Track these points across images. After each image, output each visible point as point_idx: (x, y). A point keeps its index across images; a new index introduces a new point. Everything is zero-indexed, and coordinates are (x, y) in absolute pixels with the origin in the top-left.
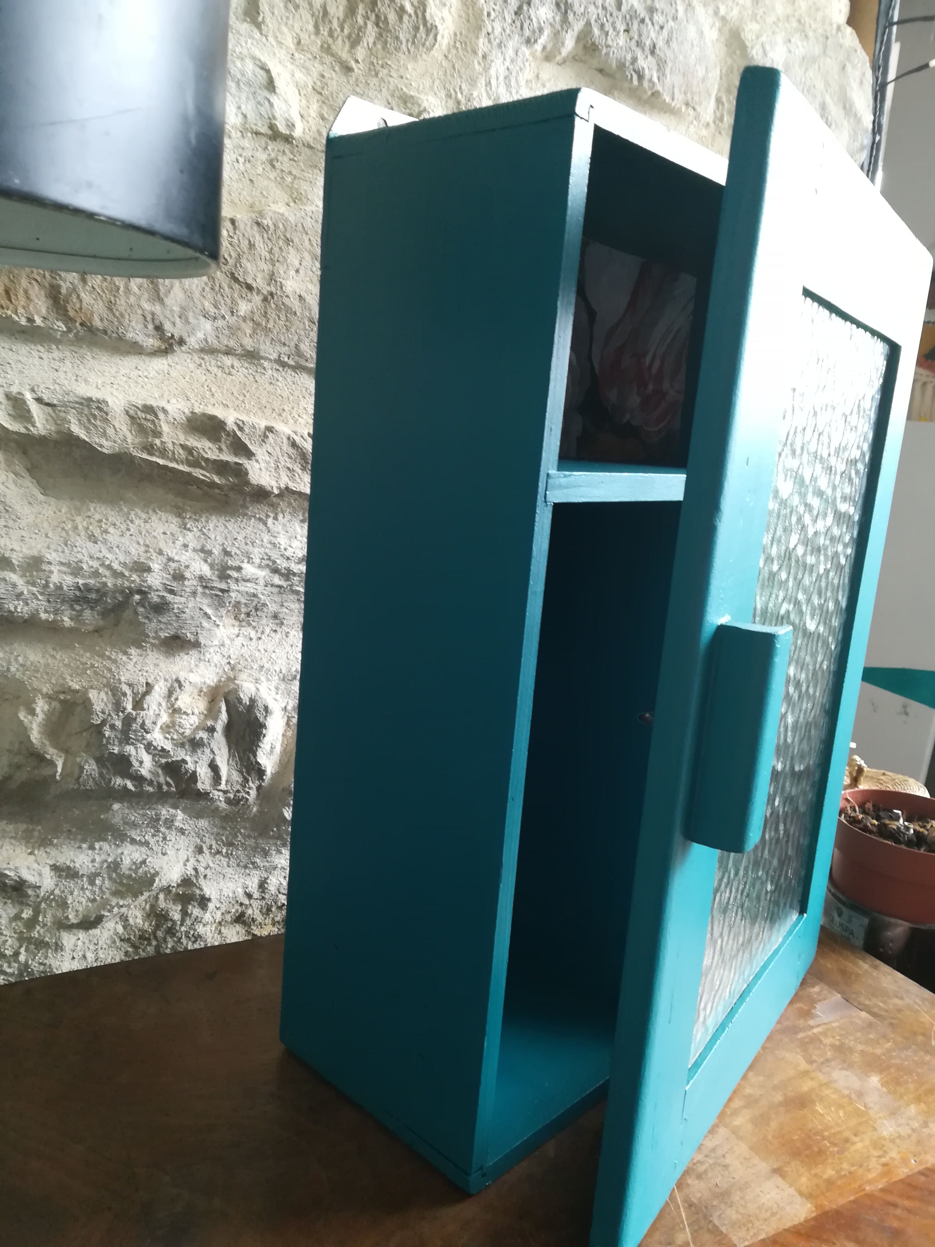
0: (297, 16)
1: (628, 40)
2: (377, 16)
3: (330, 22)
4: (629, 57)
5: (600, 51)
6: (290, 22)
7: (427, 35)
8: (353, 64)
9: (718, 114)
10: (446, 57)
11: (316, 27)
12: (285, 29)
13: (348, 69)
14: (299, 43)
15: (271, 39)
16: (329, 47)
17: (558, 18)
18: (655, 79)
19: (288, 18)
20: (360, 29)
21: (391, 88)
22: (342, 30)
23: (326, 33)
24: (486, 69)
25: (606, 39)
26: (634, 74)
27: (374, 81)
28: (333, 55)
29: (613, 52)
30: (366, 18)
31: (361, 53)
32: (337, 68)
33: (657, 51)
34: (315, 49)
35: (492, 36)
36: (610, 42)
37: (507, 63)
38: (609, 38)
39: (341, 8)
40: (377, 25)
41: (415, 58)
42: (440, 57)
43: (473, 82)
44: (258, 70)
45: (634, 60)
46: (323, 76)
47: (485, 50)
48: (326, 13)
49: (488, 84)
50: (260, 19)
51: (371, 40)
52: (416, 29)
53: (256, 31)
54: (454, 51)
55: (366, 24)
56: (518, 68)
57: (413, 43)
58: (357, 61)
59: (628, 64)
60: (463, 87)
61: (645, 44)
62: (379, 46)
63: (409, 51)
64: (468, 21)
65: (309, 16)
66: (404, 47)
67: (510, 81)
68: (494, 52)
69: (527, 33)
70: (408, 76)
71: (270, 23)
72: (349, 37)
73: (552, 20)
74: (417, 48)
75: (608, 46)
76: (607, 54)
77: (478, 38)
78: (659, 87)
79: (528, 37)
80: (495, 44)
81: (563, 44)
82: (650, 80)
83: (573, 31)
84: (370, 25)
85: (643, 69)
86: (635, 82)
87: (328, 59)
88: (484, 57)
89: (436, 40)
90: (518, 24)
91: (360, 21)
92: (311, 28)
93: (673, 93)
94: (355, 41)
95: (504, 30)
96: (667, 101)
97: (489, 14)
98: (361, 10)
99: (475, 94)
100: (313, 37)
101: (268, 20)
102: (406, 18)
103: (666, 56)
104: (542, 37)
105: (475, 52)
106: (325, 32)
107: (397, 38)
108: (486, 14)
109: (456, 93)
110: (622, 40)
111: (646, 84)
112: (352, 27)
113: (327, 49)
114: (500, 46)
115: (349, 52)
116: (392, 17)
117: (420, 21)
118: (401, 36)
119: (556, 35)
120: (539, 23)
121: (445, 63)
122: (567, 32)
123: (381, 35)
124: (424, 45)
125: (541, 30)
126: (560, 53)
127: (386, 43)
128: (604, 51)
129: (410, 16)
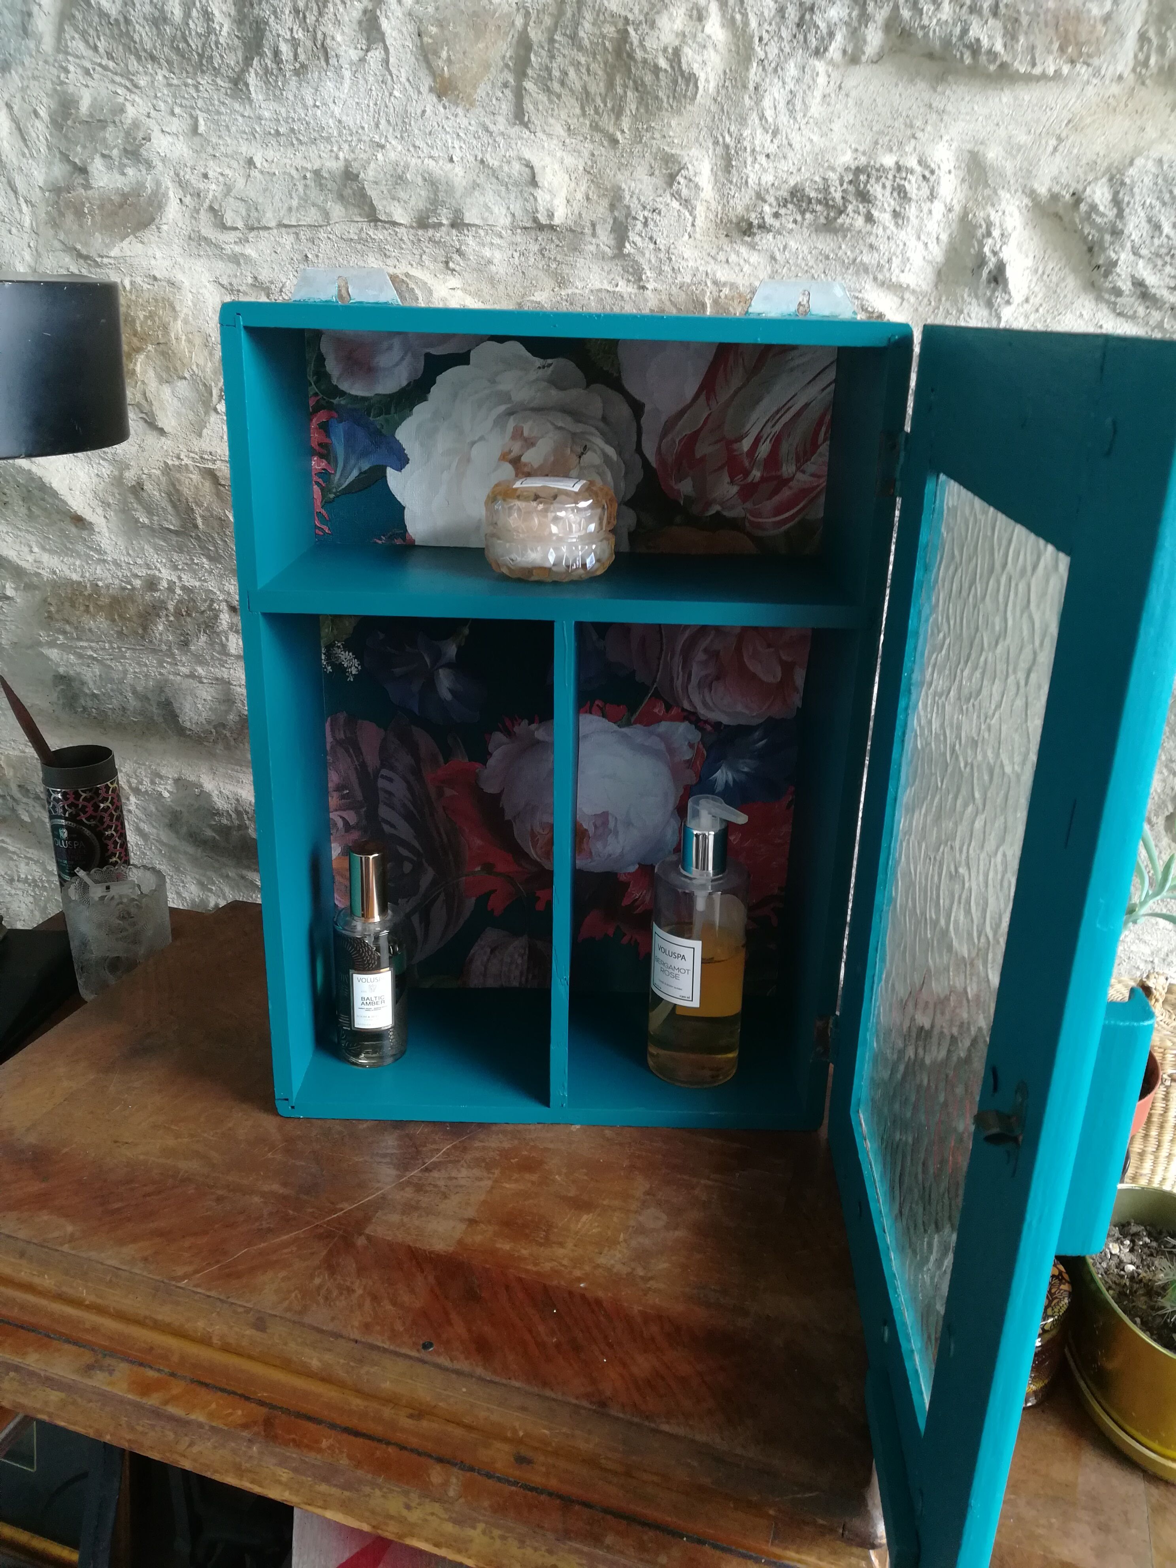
0: (562, 104)
1: (958, 10)
2: (635, 82)
3: (594, 101)
4: (958, 30)
5: (915, 35)
6: (556, 112)
7: (687, 86)
8: (619, 136)
9: (1141, 57)
10: (715, 100)
11: (583, 108)
12: (551, 121)
13: (614, 142)
14: (569, 129)
15: (539, 134)
16: (597, 124)
17: (855, 14)
18: (999, 47)
19: (553, 110)
20: (621, 100)
21: (654, 150)
22: (605, 105)
23: (592, 112)
24: (758, 102)
25: (921, 20)
26: (965, 50)
27: (639, 147)
28: (602, 131)
29: (934, 31)
30: (625, 86)
31: (626, 123)
32: (606, 143)
33: (1002, 10)
34: (586, 130)
35: (766, 62)
36: (926, 21)
37: (791, 85)
38: (924, 16)
39: (601, 84)
40: (637, 90)
41: (679, 112)
42: (709, 102)
43: (743, 121)
44: (524, 168)
45: (965, 31)
46: (593, 155)
47: (758, 79)
48: (587, 93)
49: (762, 117)
50: (526, 119)
51: (633, 107)
52: (675, 82)
53: (525, 130)
54: (723, 92)
55: (625, 93)
56: (805, 87)
57: (674, 97)
58: (623, 132)
59: (954, 40)
60: (732, 128)
61: (981, 7)
62: (642, 110)
63: (672, 107)
64: (738, 53)
65: (573, 101)
66: (665, 105)
67: (794, 105)
68: (768, 80)
69: (814, 43)
70: (671, 134)
71: (537, 121)
72: (613, 109)
73: (847, 18)
74: (679, 101)
75: (923, 27)
76: (926, 35)
77: (747, 69)
78: (1006, 58)
79: (816, 48)
80: (770, 69)
81: (865, 41)
82: (990, 52)
83: (875, 22)
84: (629, 93)
85: (978, 40)
86: (968, 59)
87: (597, 137)
88: (756, 88)
89: (697, 88)
90: (801, 37)
91: (619, 90)
92: (578, 111)
93: (1033, 59)
94: (618, 112)
95: (782, 51)
96: (1022, 70)
97: (761, 39)
98: (618, 80)
99: (746, 133)
100: (581, 119)
101: (533, 118)
102: (662, 75)
103: (1018, 12)
104: (833, 43)
105: (745, 87)
106: (590, 111)
107: (657, 97)
108: (756, 39)
109: (724, 138)
110: (947, 11)
111: (983, 59)
112: (614, 99)
113: (595, 127)
114: (775, 70)
115: (615, 124)
116: (648, 78)
117: (678, 73)
118: (660, 94)
119: (855, 34)
120: (829, 27)
121: (714, 108)
122: (866, 26)
123: (642, 99)
124: (685, 96)
125: (831, 35)
126: (864, 53)
127: (647, 105)
128: (920, 34)
129: (666, 71)
